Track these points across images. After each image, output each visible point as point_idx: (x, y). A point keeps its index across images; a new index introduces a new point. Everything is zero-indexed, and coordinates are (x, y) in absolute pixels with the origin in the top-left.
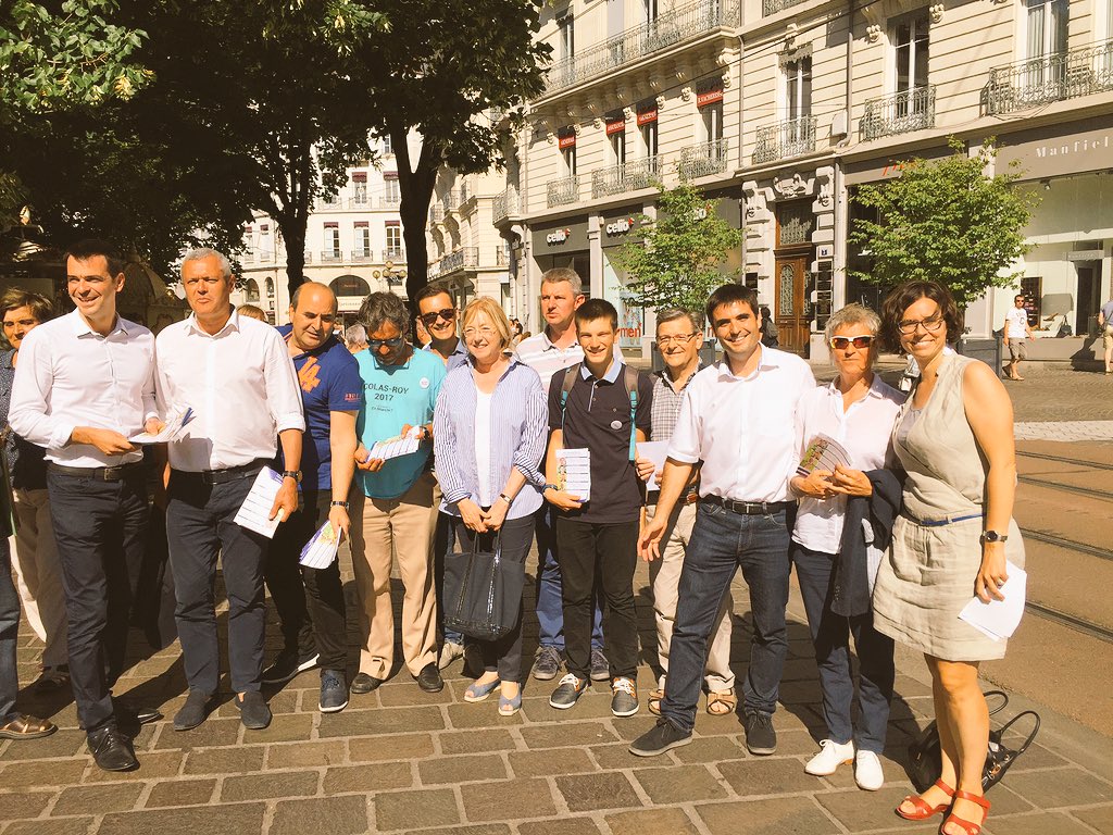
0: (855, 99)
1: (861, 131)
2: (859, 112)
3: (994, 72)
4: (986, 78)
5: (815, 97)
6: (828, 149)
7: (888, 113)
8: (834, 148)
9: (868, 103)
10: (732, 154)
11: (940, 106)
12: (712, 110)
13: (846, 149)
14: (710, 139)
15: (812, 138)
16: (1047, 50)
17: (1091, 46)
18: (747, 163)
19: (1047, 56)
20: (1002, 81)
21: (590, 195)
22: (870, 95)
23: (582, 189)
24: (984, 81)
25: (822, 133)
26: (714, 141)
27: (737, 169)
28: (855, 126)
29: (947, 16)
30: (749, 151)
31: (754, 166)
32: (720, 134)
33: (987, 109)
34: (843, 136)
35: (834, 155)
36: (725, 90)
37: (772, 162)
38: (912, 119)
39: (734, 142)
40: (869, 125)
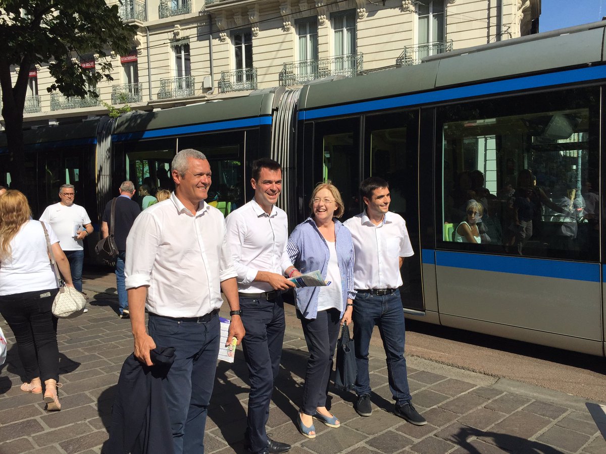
0: (215, 70)
1: (219, 87)
2: (218, 77)
3: (285, 65)
4: (282, 67)
5: (193, 66)
6: (202, 95)
7: (233, 79)
8: (205, 95)
9: (223, 73)
10: (145, 92)
11: (259, 79)
12: (131, 66)
13: (212, 96)
14: (130, 82)
15: (193, 88)
16: (309, 58)
17: (329, 58)
18: (155, 98)
19: (309, 61)
20: (290, 70)
21: (49, 109)
22: (224, 69)
23: (42, 104)
24: (280, 69)
25: (198, 86)
26: (133, 84)
27: (148, 100)
28: (216, 84)
29: (261, 34)
30: (155, 91)
31: (160, 100)
32: (136, 80)
33: (282, 83)
34: (210, 89)
35: (206, 99)
36: (138, 56)
37: (169, 99)
38: (245, 84)
39: (145, 86)
40: (223, 85)
